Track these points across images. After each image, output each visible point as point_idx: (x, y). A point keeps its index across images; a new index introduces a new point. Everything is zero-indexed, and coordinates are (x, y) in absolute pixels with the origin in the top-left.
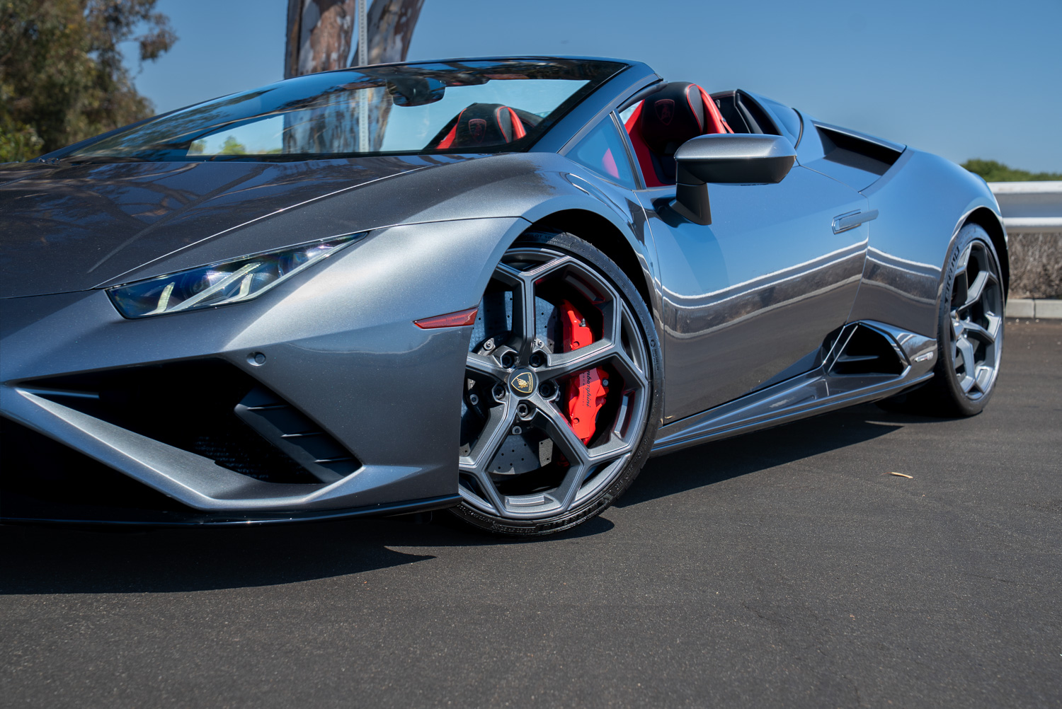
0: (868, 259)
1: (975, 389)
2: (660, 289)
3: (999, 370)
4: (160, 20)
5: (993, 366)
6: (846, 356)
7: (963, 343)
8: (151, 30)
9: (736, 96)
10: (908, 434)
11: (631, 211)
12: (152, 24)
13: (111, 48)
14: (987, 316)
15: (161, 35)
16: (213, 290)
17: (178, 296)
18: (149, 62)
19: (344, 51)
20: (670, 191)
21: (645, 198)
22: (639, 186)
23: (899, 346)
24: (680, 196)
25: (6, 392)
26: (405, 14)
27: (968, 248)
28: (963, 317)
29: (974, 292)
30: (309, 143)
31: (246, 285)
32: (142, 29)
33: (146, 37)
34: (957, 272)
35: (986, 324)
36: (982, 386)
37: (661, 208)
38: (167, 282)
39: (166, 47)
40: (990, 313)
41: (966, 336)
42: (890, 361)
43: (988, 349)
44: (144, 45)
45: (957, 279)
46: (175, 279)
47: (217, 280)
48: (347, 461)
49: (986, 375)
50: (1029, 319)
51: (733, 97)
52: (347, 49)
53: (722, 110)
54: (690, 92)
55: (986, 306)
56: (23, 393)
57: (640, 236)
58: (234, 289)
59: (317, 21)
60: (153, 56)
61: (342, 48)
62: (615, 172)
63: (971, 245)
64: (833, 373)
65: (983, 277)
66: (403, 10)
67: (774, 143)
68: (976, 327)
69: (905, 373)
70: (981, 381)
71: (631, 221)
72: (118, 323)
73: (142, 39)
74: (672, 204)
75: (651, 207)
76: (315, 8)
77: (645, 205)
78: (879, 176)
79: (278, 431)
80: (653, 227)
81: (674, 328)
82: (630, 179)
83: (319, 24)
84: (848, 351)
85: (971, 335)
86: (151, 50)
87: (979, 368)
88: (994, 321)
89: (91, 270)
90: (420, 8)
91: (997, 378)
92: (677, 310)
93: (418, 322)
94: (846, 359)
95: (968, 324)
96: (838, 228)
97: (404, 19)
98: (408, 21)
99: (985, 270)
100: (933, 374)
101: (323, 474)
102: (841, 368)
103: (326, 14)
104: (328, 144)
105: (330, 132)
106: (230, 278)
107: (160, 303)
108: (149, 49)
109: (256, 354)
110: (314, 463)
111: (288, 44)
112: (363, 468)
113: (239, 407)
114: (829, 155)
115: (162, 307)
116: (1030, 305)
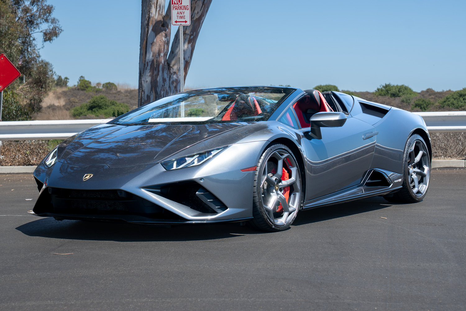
0: (376, 148)
1: (419, 192)
2: (306, 159)
3: (428, 186)
4: (53, 21)
5: (426, 184)
6: (370, 180)
7: (414, 176)
8: (49, 26)
9: (331, 93)
10: (394, 208)
11: (297, 136)
12: (50, 24)
13: (29, 35)
14: (424, 167)
15: (55, 28)
16: (188, 162)
17: (178, 165)
18: (48, 42)
19: (166, 52)
20: (309, 129)
21: (301, 132)
22: (299, 128)
23: (389, 178)
24: (312, 130)
25: (139, 190)
26: (193, 35)
27: (414, 143)
28: (414, 167)
29: (418, 159)
30: (150, 93)
31: (196, 161)
32: (45, 26)
33: (46, 30)
34: (410, 151)
35: (423, 169)
36: (422, 192)
37: (306, 134)
38: (175, 161)
39: (56, 35)
40: (425, 166)
41: (415, 174)
42: (385, 182)
43: (424, 178)
44: (45, 34)
45: (410, 154)
46: (177, 160)
47: (189, 160)
48: (224, 207)
49: (423, 188)
50: (462, 168)
51: (329, 94)
52: (167, 51)
53: (326, 98)
54: (315, 93)
55: (423, 163)
56: (143, 190)
57: (300, 144)
58: (193, 162)
59: (154, 39)
60: (50, 39)
61: (165, 51)
62: (292, 125)
63: (415, 141)
64: (365, 186)
65: (421, 153)
66: (192, 33)
67: (340, 115)
68: (419, 171)
69: (391, 186)
70: (422, 190)
71: (297, 139)
72: (164, 172)
73: (44, 31)
74: (310, 134)
75: (303, 134)
76: (153, 34)
77: (301, 134)
78: (381, 118)
79: (207, 199)
80: (304, 140)
81: (311, 173)
82: (296, 127)
83: (155, 40)
84: (370, 179)
85: (417, 173)
86: (49, 36)
87: (421, 185)
88: (426, 168)
89: (155, 158)
90: (199, 32)
91: (427, 189)
92: (312, 166)
93: (241, 170)
94: (369, 181)
95: (416, 170)
96: (365, 138)
97: (192, 37)
98: (194, 37)
99: (422, 150)
100: (402, 186)
101: (218, 211)
102: (368, 184)
103: (159, 36)
104: (159, 93)
105: (160, 88)
106: (191, 159)
107: (174, 166)
108: (48, 36)
109: (201, 179)
110: (216, 208)
111: (141, 49)
112: (228, 209)
113: (197, 193)
114: (364, 111)
115: (175, 167)
116: (463, 162)
